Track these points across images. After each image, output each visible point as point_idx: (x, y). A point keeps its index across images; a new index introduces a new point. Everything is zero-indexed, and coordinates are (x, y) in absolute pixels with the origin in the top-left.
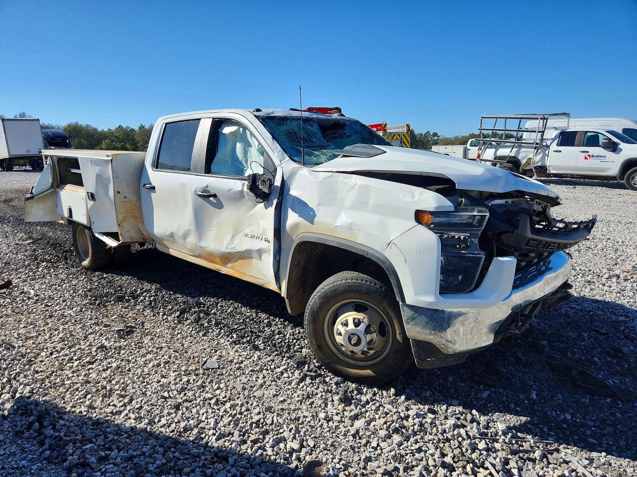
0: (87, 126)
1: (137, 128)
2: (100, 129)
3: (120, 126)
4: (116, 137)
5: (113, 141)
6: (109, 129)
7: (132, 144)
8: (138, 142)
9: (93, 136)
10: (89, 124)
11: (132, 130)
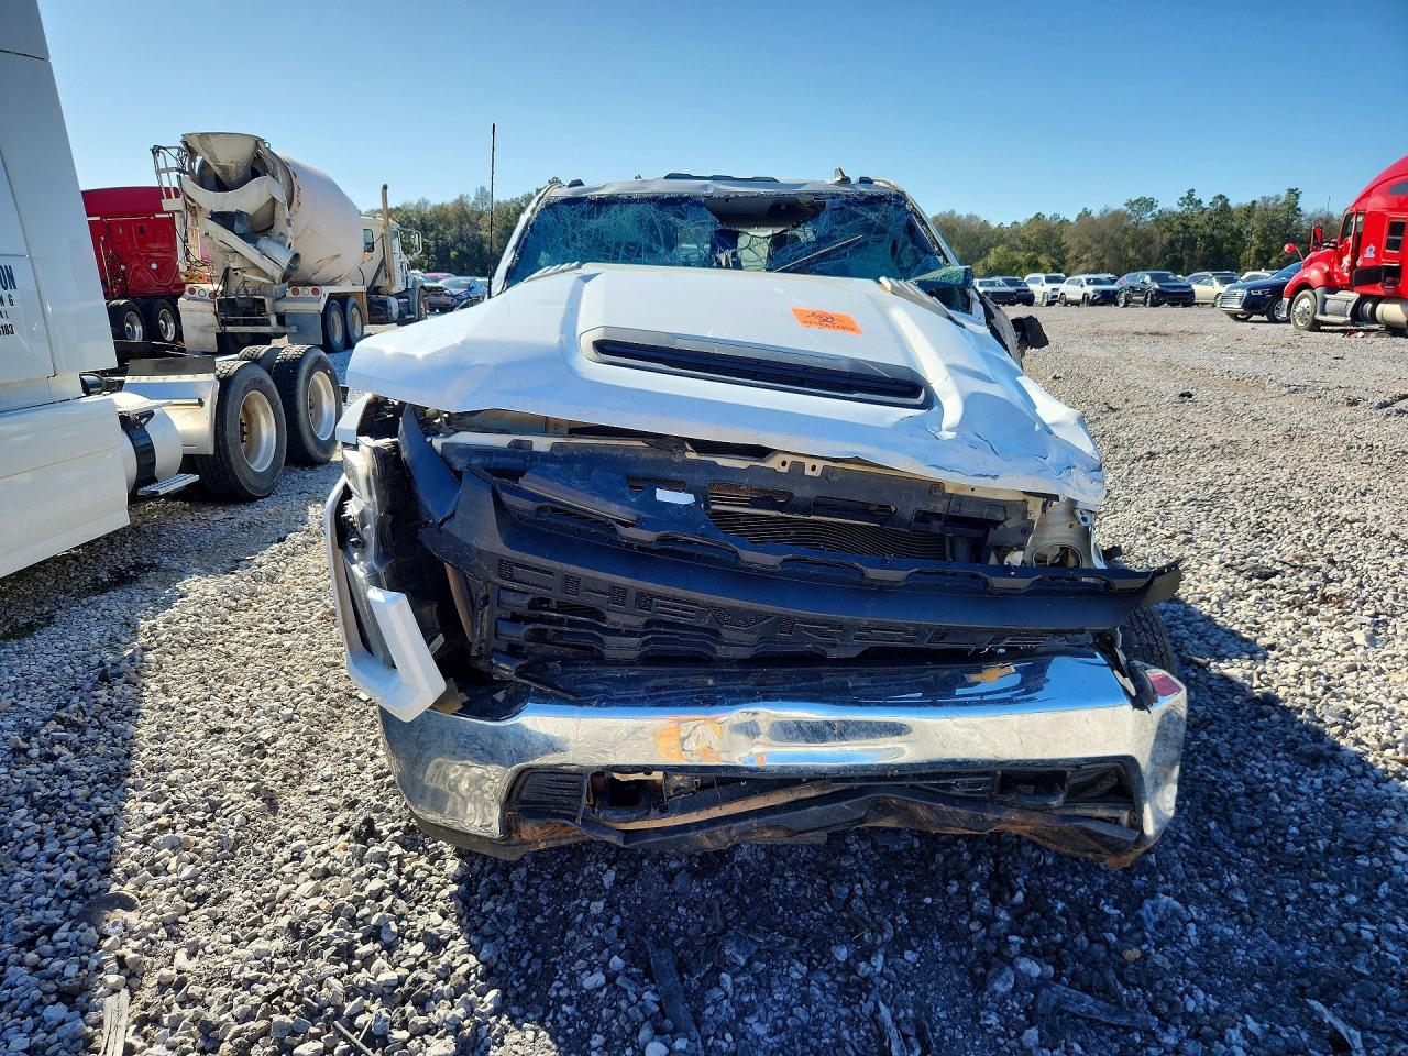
0: (971, 217)
1: (1073, 219)
2: (994, 224)
3: (1037, 215)
4: (1023, 240)
5: (1013, 248)
6: (1016, 223)
7: (1054, 256)
8: (1067, 251)
9: (977, 239)
10: (976, 213)
11: (1064, 222)
